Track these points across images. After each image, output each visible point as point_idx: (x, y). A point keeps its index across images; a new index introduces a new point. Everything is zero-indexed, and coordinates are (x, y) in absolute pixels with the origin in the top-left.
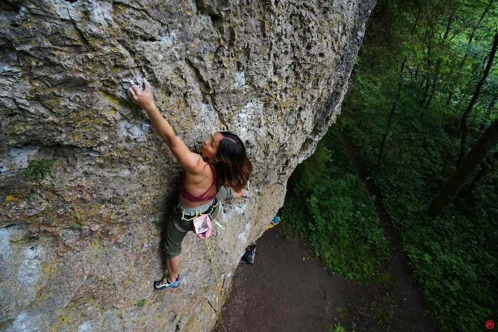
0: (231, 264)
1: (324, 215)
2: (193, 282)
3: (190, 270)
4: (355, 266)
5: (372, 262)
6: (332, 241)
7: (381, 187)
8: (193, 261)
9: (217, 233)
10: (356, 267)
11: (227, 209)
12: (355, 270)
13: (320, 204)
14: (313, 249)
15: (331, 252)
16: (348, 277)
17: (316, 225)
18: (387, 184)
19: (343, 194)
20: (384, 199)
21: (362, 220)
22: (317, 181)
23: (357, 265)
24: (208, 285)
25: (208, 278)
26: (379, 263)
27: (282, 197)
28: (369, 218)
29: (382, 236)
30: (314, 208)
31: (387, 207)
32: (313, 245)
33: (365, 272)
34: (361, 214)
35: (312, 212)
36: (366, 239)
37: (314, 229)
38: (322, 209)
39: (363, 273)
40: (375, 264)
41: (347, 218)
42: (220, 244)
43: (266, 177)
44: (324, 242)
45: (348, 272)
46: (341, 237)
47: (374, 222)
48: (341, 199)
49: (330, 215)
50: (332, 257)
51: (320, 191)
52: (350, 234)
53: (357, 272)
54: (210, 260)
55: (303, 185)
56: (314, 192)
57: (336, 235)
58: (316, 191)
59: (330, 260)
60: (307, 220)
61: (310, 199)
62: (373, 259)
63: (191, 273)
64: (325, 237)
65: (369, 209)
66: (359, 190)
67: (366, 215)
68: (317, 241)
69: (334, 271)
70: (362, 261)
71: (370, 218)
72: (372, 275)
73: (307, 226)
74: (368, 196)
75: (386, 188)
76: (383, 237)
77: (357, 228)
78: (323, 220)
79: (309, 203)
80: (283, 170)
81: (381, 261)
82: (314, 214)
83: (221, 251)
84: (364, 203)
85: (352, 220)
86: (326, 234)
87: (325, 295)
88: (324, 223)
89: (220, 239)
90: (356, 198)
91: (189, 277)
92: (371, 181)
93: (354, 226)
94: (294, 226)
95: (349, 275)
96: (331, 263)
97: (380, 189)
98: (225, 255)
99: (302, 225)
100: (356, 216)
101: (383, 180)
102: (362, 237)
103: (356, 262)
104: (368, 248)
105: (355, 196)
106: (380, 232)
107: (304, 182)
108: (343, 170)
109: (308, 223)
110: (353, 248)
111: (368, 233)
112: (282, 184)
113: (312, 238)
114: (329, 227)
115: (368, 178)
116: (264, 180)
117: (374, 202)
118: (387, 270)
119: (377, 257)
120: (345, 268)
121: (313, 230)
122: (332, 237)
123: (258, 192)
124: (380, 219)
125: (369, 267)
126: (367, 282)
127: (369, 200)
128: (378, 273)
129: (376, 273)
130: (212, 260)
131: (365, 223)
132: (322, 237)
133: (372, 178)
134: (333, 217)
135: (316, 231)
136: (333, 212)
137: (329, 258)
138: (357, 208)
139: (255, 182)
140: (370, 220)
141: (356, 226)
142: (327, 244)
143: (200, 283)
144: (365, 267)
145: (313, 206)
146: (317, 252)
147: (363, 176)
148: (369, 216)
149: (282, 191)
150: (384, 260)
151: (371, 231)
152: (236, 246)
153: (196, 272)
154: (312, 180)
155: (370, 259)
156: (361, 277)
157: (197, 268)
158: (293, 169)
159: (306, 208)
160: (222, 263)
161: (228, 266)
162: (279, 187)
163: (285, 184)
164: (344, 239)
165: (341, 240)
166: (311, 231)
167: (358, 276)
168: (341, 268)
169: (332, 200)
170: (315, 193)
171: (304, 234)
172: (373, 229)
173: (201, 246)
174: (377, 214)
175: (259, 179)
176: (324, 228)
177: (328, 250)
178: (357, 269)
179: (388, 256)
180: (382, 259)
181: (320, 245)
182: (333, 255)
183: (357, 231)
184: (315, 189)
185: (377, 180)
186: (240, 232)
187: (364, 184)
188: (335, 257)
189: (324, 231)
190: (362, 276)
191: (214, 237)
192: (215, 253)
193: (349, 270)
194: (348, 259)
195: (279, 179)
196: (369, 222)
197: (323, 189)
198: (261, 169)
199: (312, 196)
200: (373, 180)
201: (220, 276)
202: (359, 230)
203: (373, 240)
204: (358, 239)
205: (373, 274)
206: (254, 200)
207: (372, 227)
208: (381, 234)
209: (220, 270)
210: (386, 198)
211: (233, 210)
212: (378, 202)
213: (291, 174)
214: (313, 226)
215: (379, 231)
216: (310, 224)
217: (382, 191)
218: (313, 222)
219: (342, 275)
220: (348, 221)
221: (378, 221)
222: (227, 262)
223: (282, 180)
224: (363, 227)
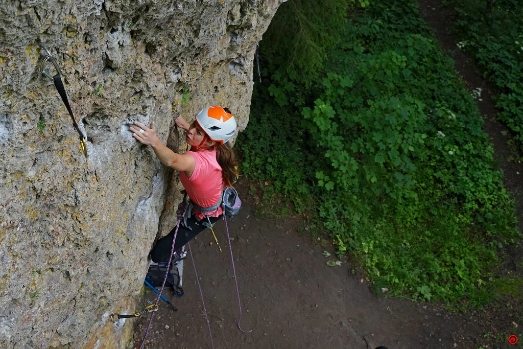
0: (125, 283)
1: (354, 148)
2: (29, 332)
3: (15, 301)
4: (436, 266)
5: (477, 254)
6: (376, 214)
7: (496, 66)
8: (20, 276)
9: (76, 197)
10: (439, 269)
11: (96, 132)
12: (437, 278)
13: (343, 120)
14: (329, 236)
15: (375, 238)
16: (421, 295)
17: (335, 174)
18: (510, 57)
19: (399, 92)
20: (503, 96)
21: (451, 153)
22: (331, 59)
23: (440, 265)
24: (70, 340)
25: (69, 322)
26: (493, 254)
27: (242, 101)
28: (466, 147)
29: (500, 189)
30: (326, 132)
31: (513, 116)
32: (329, 225)
33: (460, 279)
34: (447, 140)
35: (322, 144)
36: (462, 197)
37: (329, 186)
38: (349, 133)
39: (455, 283)
40: (486, 259)
41: (411, 149)
42: (90, 230)
43: (196, 33)
44: (356, 218)
45: (418, 284)
46: (400, 200)
47: (478, 156)
48: (396, 103)
49: (368, 145)
50: (378, 250)
51: (339, 87)
52: (423, 191)
53: (441, 282)
54: (68, 273)
55: (294, 75)
56: (323, 91)
57: (386, 195)
58: (329, 85)
59: (375, 259)
60: (311, 164)
61: (313, 108)
62: (480, 248)
63: (18, 311)
64: (359, 204)
65: (467, 123)
66: (439, 79)
67: (460, 140)
68: (339, 214)
69: (386, 284)
70: (453, 254)
71: (469, 146)
72: (476, 283)
73: (311, 181)
74: (464, 91)
75: (508, 68)
76: (504, 190)
77: (438, 174)
78: (353, 161)
79: (310, 121)
80: (243, 13)
81: (499, 250)
82: (326, 149)
83: (93, 249)
84: (455, 110)
85: (423, 155)
86: (361, 196)
87: (367, 343)
88: (356, 167)
89: (87, 216)
90: (433, 98)
91: (17, 320)
92: (470, 52)
93: (430, 171)
94: (278, 183)
95: (423, 289)
96: (377, 265)
97: (493, 72)
98: (105, 258)
99: (298, 180)
100: (436, 144)
101: (499, 46)
102: (451, 195)
103: (438, 256)
104: (466, 219)
105: (430, 93)
106: (496, 179)
107: (297, 67)
108: (396, 30)
109: (314, 171)
110: (430, 225)
111: (466, 183)
112: (240, 65)
113: (327, 210)
114: (368, 177)
115: (461, 45)
116: (191, 43)
117: (480, 104)
118: (514, 269)
119: (489, 239)
120: (413, 275)
121: (328, 189)
122: (375, 202)
123: (179, 82)
124: (494, 147)
125: (470, 266)
126: (465, 304)
127: (465, 101)
128: (490, 279)
129: (486, 279)
130: (72, 273)
131: (456, 161)
132: (353, 205)
133: (473, 43)
134: (377, 149)
135: (335, 190)
136: (377, 137)
137: (371, 254)
138: (436, 123)
139: (168, 49)
140: (468, 151)
141: (435, 169)
142: (366, 220)
143: (48, 335)
144: (460, 267)
145: (322, 128)
146: (341, 243)
147: (448, 41)
148: (466, 142)
149: (244, 84)
150: (506, 246)
151: (472, 179)
152: (131, 235)
153: (32, 305)
154: (316, 57)
155: (471, 247)
156: (451, 292)
157: (33, 296)
158: (269, 21)
159: (307, 135)
160: (100, 280)
161: (117, 286)
162: (233, 72)
163: (249, 64)
164: (407, 205)
165: (400, 208)
166: (322, 191)
167: (444, 290)
168: (402, 276)
169: (372, 108)
170: (328, 93)
171: (304, 201)
172: (477, 174)
173: (36, 238)
174: (486, 135)
175: (177, 40)
176: (356, 181)
177: (370, 234)
178: (440, 274)
179: (516, 236)
180: (501, 246)
181: (348, 224)
182: (380, 246)
183: (438, 181)
184: (326, 83)
185: (484, 47)
186: (140, 199)
187: (451, 61)
188: (386, 250)
189: (357, 190)
190: (454, 290)
191: (69, 210)
192: (78, 253)
193: (421, 279)
194: (419, 253)
195: (231, 48)
196: (469, 156)
197: (347, 82)
198: (180, 6)
199: (318, 101)
200: (475, 49)
201: (99, 317)
202: (443, 179)
203: (477, 201)
204: (442, 199)
205: (480, 281)
206: (170, 107)
207: (475, 169)
208: (497, 184)
209: (96, 299)
210: (507, 91)
211: (113, 134)
212: (489, 106)
213: (264, 36)
214: (327, 178)
215: (494, 176)
216: (319, 175)
217: (497, 77)
218: (328, 168)
219: (405, 293)
220: (413, 158)
221: (489, 151)
222: (114, 277)
223: (239, 52)
224: (452, 170)
